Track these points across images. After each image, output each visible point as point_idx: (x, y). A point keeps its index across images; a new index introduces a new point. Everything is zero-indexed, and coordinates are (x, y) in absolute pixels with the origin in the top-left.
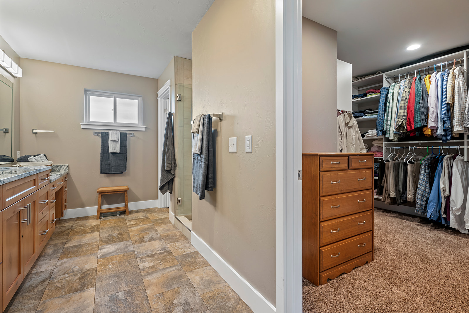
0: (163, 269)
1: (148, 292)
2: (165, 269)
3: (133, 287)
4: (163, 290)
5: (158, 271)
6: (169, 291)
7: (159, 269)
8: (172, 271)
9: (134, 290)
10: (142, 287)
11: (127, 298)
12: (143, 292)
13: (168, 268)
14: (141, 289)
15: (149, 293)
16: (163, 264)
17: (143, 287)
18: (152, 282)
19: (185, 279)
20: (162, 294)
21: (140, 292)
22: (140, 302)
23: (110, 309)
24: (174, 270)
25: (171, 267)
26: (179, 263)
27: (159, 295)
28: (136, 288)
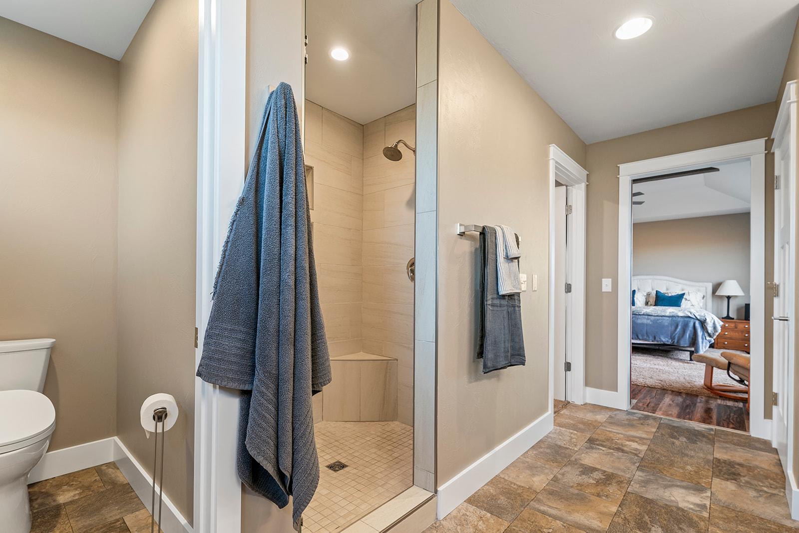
0: (560, 519)
1: (614, 509)
2: (555, 518)
3: (631, 530)
4: (593, 498)
5: (570, 524)
6: (587, 492)
7: (565, 525)
8: (550, 507)
9: (632, 524)
10: (619, 520)
11: (649, 522)
12: (620, 514)
13: (550, 516)
14: (622, 518)
15: (615, 507)
16: (547, 527)
17: (616, 520)
18: (598, 515)
19: (551, 488)
20: (598, 495)
21: (626, 516)
22: (634, 507)
23: (681, 526)
24: (548, 505)
25: (543, 513)
26: (524, 508)
27: (604, 498)
28: (628, 525)
